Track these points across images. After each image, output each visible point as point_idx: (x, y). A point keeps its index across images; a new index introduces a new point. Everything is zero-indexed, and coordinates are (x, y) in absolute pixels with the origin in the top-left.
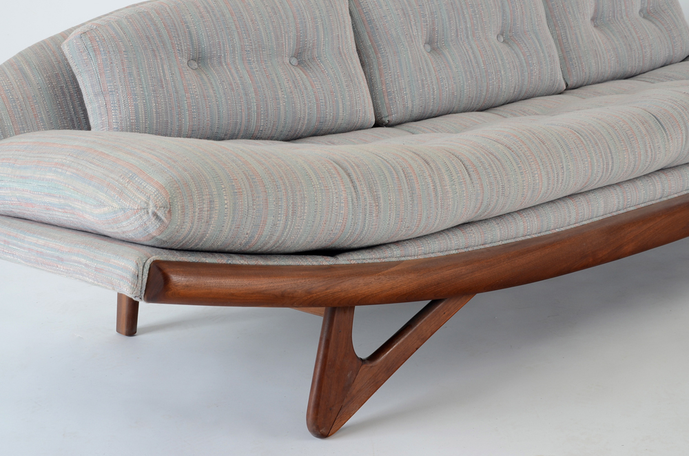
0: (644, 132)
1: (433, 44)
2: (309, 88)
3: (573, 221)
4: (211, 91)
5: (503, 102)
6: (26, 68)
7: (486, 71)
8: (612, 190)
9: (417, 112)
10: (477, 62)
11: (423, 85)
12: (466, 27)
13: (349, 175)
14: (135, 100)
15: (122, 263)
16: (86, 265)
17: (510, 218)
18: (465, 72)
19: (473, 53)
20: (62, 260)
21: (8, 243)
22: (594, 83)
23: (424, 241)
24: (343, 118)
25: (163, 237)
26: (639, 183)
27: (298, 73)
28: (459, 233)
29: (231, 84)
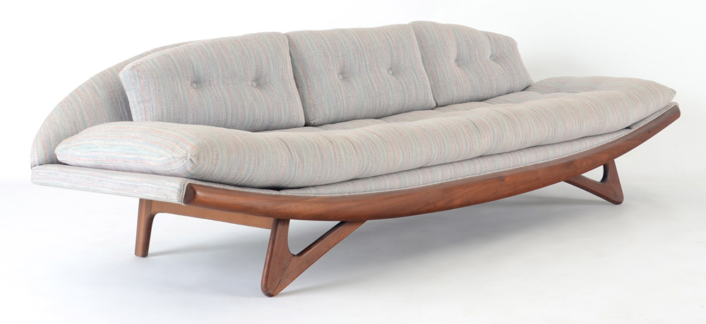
0: (466, 132)
1: (344, 75)
2: (264, 101)
3: (422, 183)
4: (205, 101)
5: (392, 113)
6: (96, 87)
7: (379, 93)
8: (447, 166)
9: (332, 117)
10: (373, 87)
11: (337, 101)
12: (366, 65)
13: (287, 146)
14: (162, 106)
15: (173, 184)
16: (152, 187)
17: (381, 178)
18: (365, 93)
19: (371, 81)
20: (136, 186)
21: (101, 181)
22: (456, 103)
23: (329, 186)
24: (284, 120)
25: (193, 172)
26: (465, 163)
27: (257, 91)
28: (350, 184)
29: (216, 98)
